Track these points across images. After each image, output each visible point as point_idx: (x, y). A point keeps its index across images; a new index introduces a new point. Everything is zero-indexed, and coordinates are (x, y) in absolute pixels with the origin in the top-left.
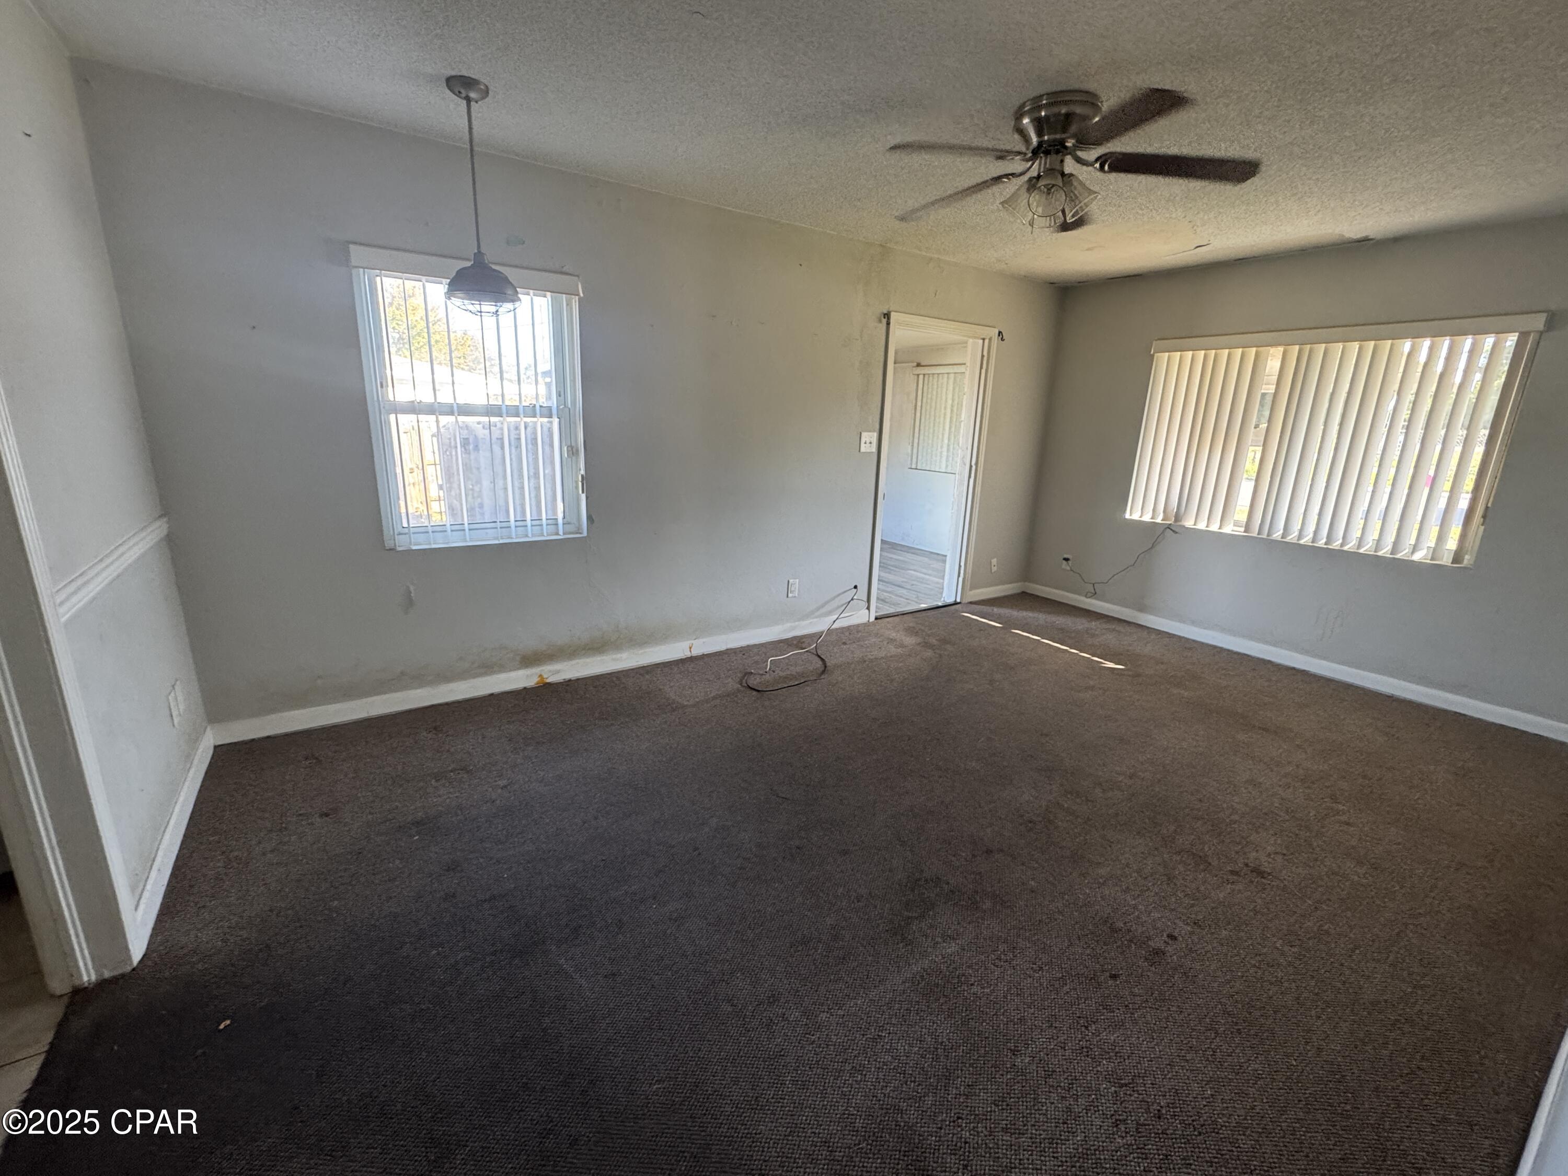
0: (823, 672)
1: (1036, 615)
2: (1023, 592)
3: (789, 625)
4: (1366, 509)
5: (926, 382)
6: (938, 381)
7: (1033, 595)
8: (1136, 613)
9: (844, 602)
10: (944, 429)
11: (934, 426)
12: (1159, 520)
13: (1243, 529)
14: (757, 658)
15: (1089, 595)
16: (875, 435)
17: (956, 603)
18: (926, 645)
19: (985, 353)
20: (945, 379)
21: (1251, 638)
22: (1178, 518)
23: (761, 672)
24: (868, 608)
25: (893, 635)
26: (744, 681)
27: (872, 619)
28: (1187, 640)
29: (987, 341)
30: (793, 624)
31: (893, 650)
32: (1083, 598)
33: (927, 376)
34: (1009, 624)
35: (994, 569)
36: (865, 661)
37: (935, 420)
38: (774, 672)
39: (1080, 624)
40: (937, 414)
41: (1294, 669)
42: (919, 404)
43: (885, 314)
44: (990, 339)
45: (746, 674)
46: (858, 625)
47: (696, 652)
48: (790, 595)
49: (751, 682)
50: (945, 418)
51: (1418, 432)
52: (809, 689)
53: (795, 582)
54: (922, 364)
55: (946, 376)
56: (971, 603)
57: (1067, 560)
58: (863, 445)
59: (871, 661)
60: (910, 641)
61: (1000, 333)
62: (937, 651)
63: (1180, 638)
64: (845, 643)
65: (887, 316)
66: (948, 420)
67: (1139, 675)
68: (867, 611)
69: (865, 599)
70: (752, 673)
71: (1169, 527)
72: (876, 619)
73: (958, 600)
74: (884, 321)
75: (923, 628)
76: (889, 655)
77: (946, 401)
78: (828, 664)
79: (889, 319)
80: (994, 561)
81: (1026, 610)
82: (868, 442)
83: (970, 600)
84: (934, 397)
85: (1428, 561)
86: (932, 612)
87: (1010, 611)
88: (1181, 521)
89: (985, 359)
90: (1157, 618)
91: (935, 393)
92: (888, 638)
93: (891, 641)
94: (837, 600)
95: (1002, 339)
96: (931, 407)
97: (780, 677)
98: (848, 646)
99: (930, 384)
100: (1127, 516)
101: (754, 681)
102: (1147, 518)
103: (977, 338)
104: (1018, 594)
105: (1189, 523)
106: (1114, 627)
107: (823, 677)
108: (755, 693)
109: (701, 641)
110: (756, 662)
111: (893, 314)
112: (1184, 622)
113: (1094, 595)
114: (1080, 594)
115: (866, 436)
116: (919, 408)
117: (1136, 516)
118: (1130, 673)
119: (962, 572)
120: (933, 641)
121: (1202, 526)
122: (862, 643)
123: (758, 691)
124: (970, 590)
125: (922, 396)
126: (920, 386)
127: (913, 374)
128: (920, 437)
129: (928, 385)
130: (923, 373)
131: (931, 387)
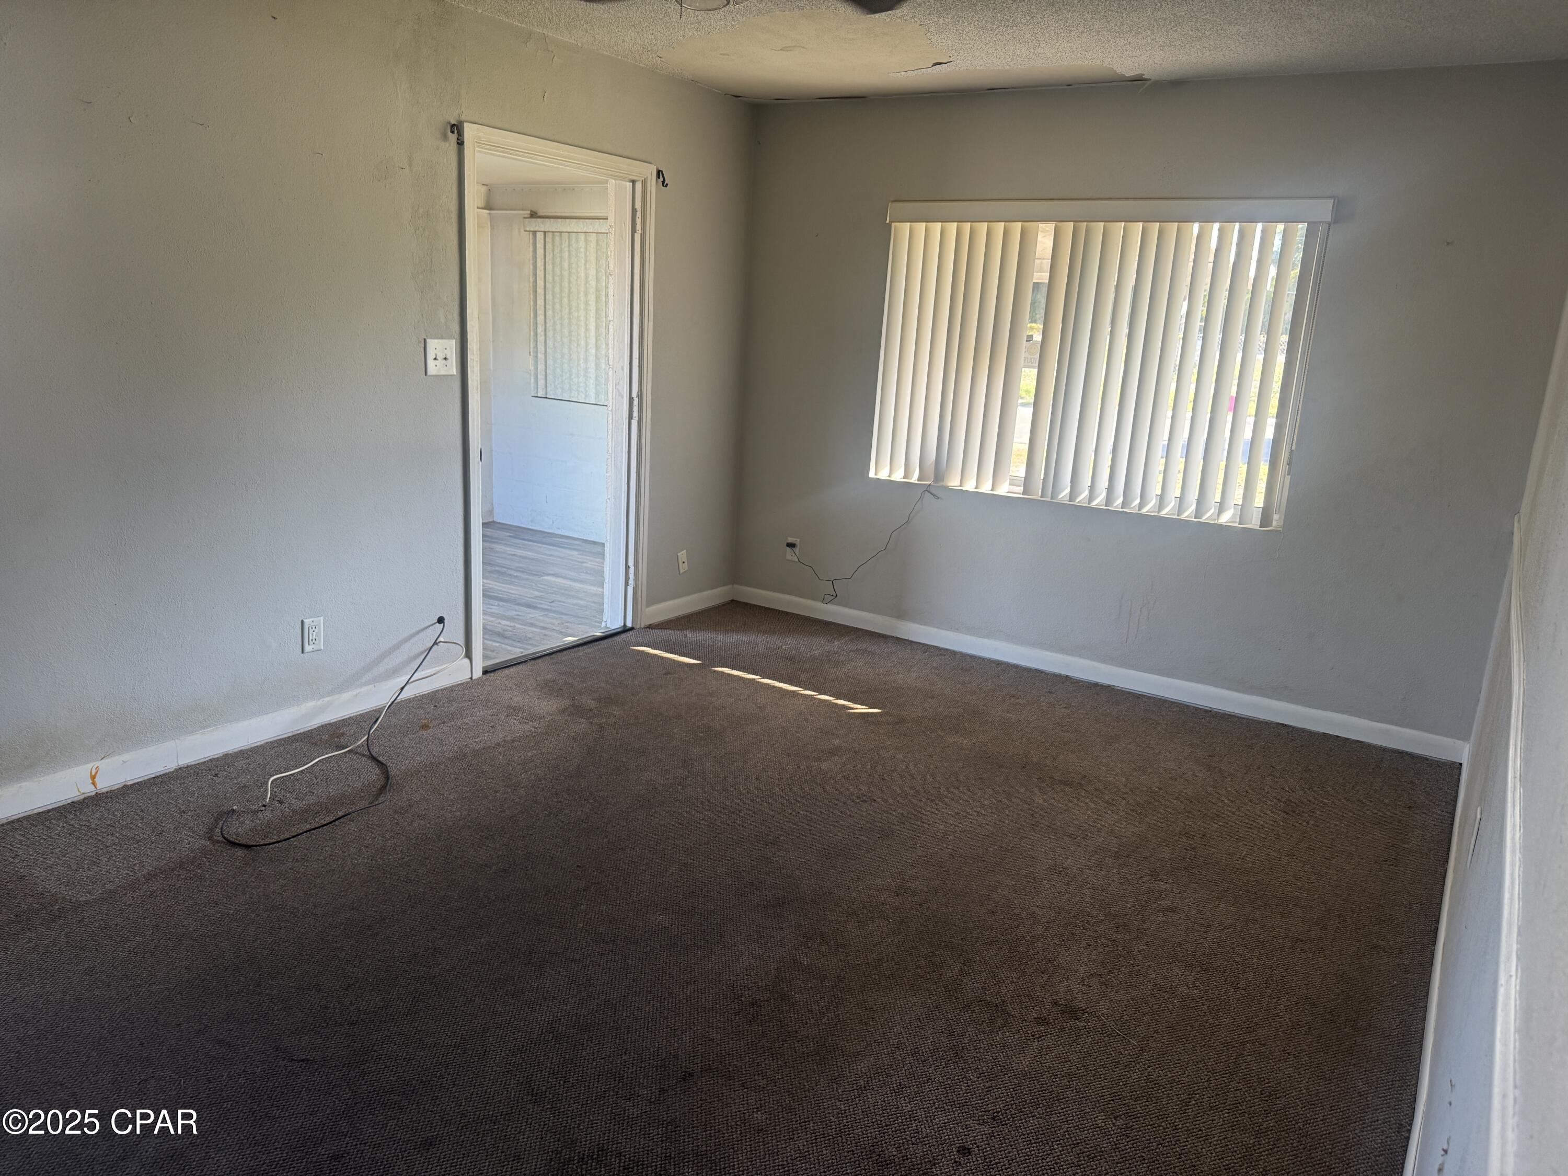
0: (383, 789)
1: (753, 638)
2: (732, 600)
3: (311, 704)
4: (1166, 443)
5: (549, 246)
6: (569, 245)
7: (747, 604)
8: (894, 621)
9: (422, 649)
10: (587, 330)
11: (570, 324)
12: (914, 479)
13: (1021, 489)
14: (243, 780)
15: (828, 598)
16: (451, 346)
17: (625, 630)
18: (577, 711)
19: (638, 206)
20: (582, 244)
21: (1042, 646)
22: (939, 475)
23: (254, 807)
24: (469, 655)
25: (518, 699)
26: (218, 830)
27: (478, 673)
28: (964, 656)
29: (638, 186)
30: (320, 703)
31: (517, 728)
32: (819, 605)
33: (549, 236)
34: (711, 657)
35: (684, 568)
36: (465, 756)
37: (570, 313)
38: (281, 802)
39: (817, 646)
40: (574, 304)
41: (1096, 685)
42: (540, 283)
43: (453, 126)
44: (644, 183)
45: (221, 815)
46: (451, 689)
47: (105, 783)
48: (308, 648)
49: (233, 830)
50: (586, 310)
51: (1216, 337)
52: (353, 826)
53: (317, 624)
54: (540, 214)
55: (582, 237)
56: (650, 627)
57: (791, 545)
58: (431, 363)
59: (476, 753)
60: (548, 706)
61: (659, 173)
62: (596, 720)
63: (954, 653)
64: (425, 727)
65: (457, 128)
66: (592, 314)
67: (901, 721)
68: (467, 661)
69: (461, 640)
70: (234, 811)
71: (928, 489)
72: (485, 672)
73: (629, 624)
74: (453, 137)
75: (570, 680)
76: (509, 738)
77: (587, 282)
78: (392, 773)
79: (460, 134)
80: (682, 555)
81: (737, 631)
82: (440, 357)
83: (648, 623)
84: (566, 273)
85: (1237, 525)
86: (588, 650)
87: (713, 635)
88: (943, 480)
89: (639, 214)
90: (922, 627)
91: (566, 265)
92: (509, 707)
93: (513, 710)
94: (407, 646)
95: (664, 184)
96: (561, 291)
97: (295, 812)
98: (430, 731)
99: (557, 251)
100: (872, 474)
101: (237, 829)
102: (898, 476)
103: (623, 179)
104: (724, 605)
105: (953, 482)
106: (864, 646)
107: (381, 799)
108: (240, 852)
109: (117, 759)
110: (244, 788)
111: (467, 126)
112: (957, 630)
113: (834, 598)
114: (814, 598)
115: (434, 346)
116: (540, 291)
117: (883, 475)
118: (890, 719)
119: (631, 576)
120: (590, 703)
121: (970, 486)
122: (459, 723)
123: (248, 847)
124: (648, 605)
125: (545, 269)
126: (540, 252)
127: (525, 231)
128: (548, 341)
129: (553, 251)
130: (543, 230)
131: (558, 255)
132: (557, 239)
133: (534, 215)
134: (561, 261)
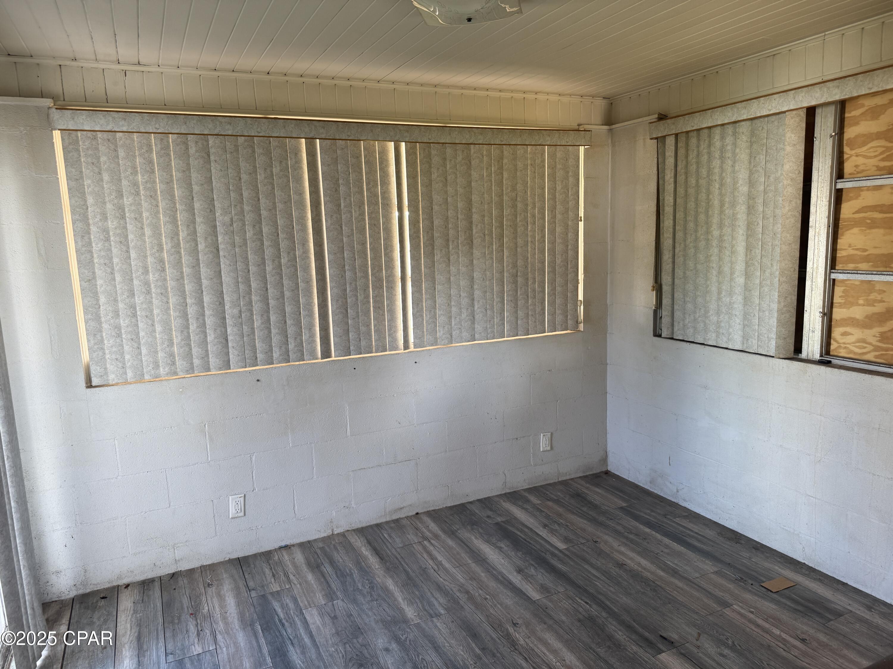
10: (733, 252)
20: (729, 137)
54: (672, 113)
55: (730, 128)
125: (675, 182)
126: (670, 161)
127: (651, 139)
128: (676, 270)
129: (687, 156)
130: (674, 132)
131: (694, 160)
132: (693, 141)
133: (662, 117)
134: (698, 167)
